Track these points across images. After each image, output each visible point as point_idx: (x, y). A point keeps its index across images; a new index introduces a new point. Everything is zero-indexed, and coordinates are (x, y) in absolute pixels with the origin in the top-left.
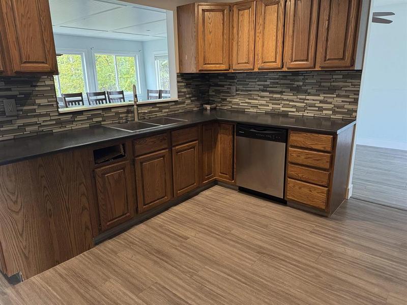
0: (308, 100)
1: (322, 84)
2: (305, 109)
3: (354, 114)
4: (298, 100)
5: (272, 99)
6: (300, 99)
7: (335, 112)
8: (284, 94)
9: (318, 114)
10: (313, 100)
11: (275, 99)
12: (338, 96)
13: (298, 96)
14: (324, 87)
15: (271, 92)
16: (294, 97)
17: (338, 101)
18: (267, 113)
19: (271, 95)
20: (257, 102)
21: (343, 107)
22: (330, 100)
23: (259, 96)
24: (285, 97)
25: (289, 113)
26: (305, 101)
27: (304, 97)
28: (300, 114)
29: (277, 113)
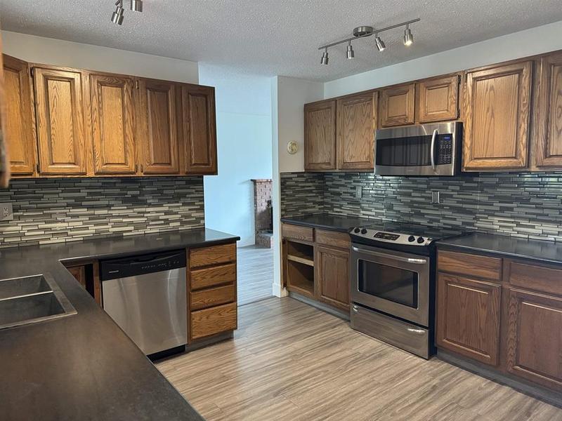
0: (149, 212)
1: (165, 192)
2: (146, 225)
3: (202, 222)
4: (136, 214)
5: (92, 217)
6: (139, 213)
7: (183, 223)
8: (112, 208)
9: (164, 228)
10: (157, 212)
11: (99, 217)
12: (184, 204)
13: (135, 210)
14: (167, 195)
15: (89, 207)
16: (128, 211)
17: (185, 210)
18: (86, 241)
19: (92, 212)
20: (66, 224)
21: (189, 216)
22: (175, 210)
23: (67, 216)
24: (115, 213)
25: (124, 234)
26: (145, 215)
27: (143, 210)
28: (141, 232)
29: (105, 237)
